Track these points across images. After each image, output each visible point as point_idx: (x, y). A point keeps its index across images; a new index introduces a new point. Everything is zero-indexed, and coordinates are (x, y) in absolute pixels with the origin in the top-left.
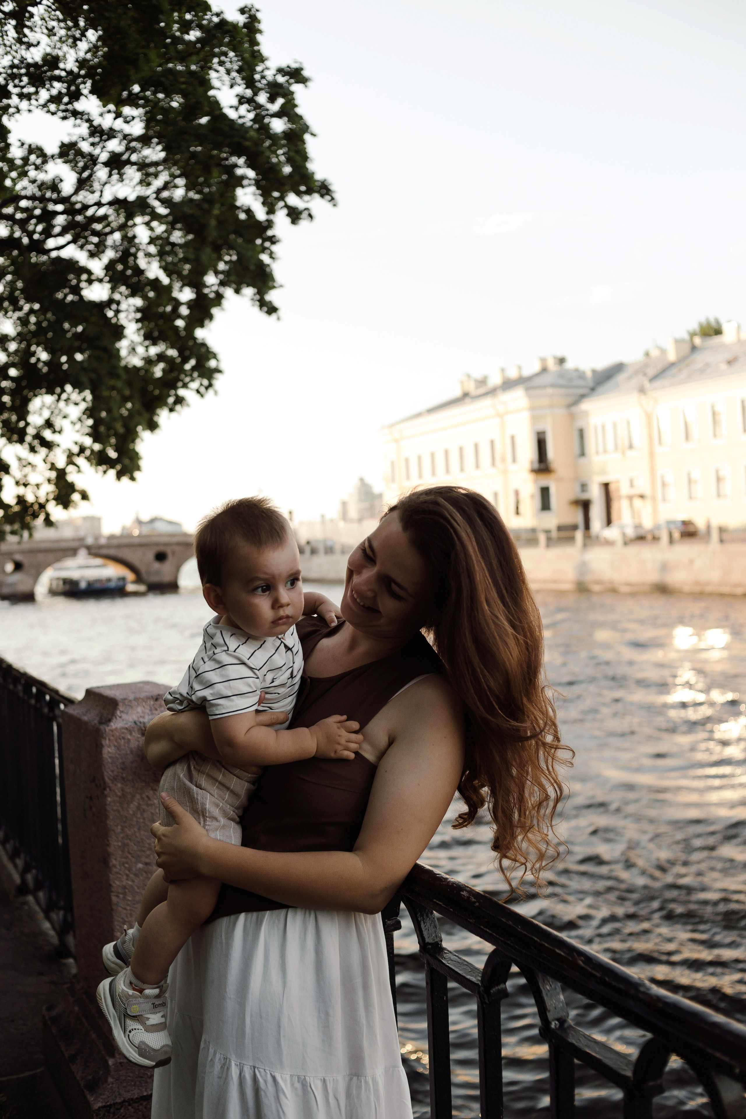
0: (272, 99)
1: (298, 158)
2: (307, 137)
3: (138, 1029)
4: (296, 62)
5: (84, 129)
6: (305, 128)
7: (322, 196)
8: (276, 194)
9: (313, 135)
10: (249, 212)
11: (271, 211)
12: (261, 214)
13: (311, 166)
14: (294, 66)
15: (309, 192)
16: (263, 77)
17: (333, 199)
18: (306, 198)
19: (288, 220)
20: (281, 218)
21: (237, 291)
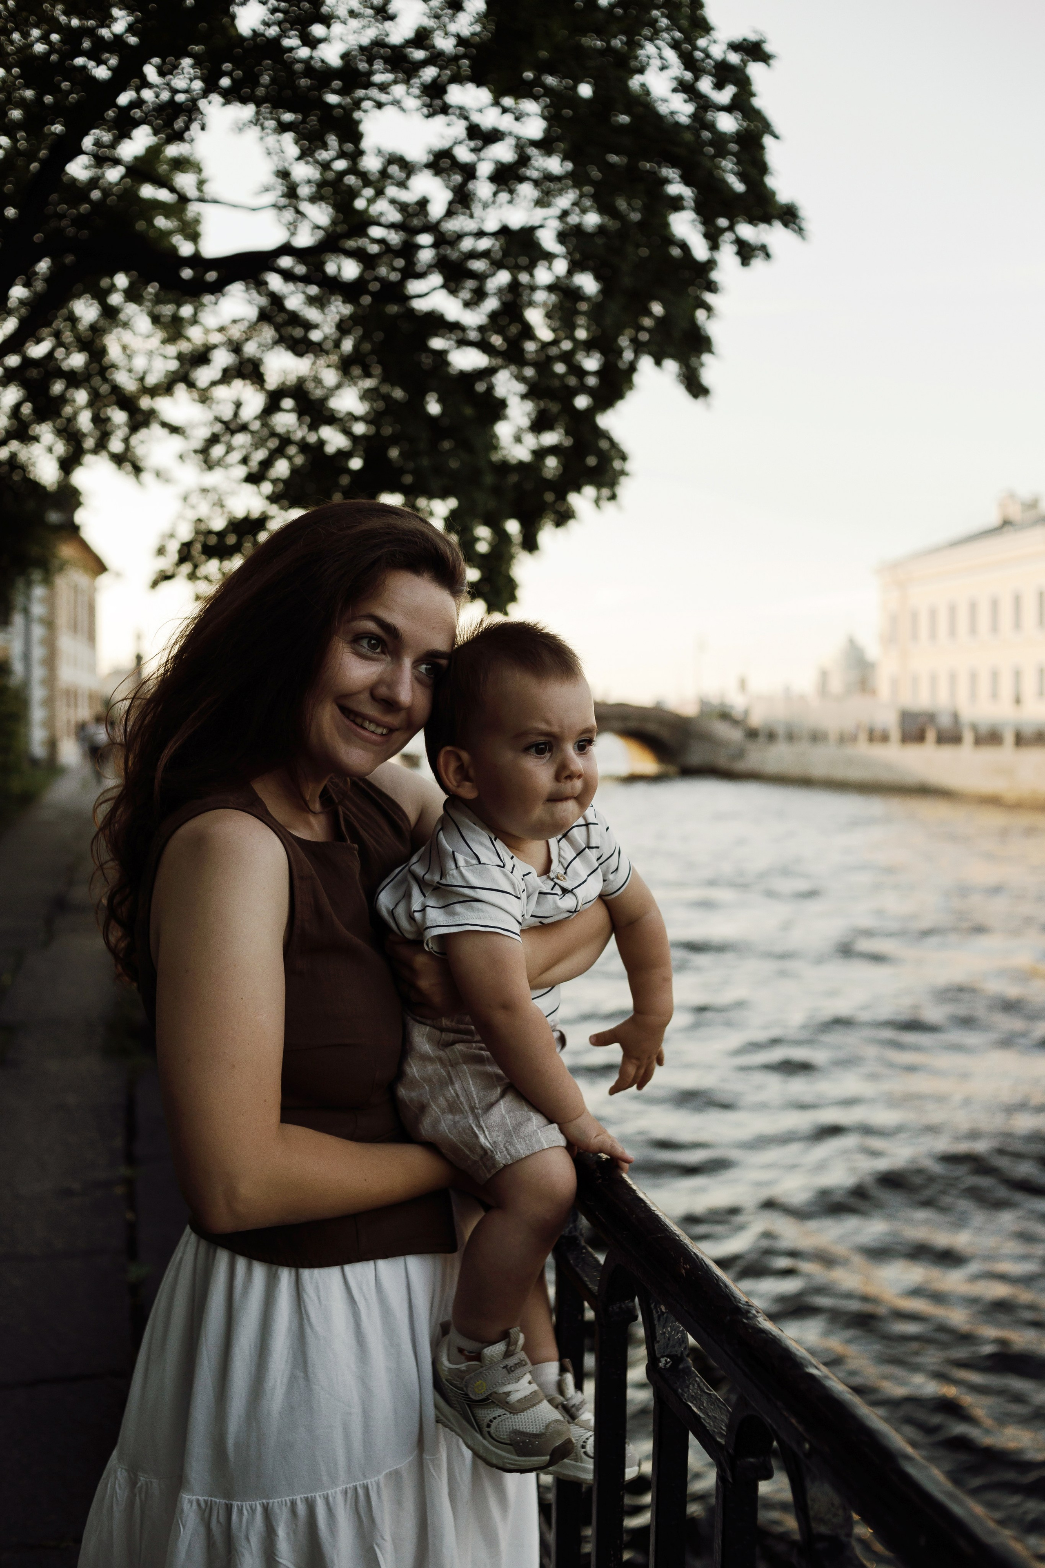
0: (719, 86)
1: (753, 172)
2: (767, 140)
3: (499, 1416)
4: (755, 32)
5: (459, 129)
6: (766, 127)
7: (786, 225)
8: (723, 222)
9: (776, 137)
10: (684, 247)
11: (714, 246)
12: (700, 250)
13: (771, 182)
14: (753, 37)
15: (767, 219)
16: (708, 56)
17: (801, 229)
18: (763, 227)
19: (737, 260)
20: (727, 255)
21: (658, 363)
